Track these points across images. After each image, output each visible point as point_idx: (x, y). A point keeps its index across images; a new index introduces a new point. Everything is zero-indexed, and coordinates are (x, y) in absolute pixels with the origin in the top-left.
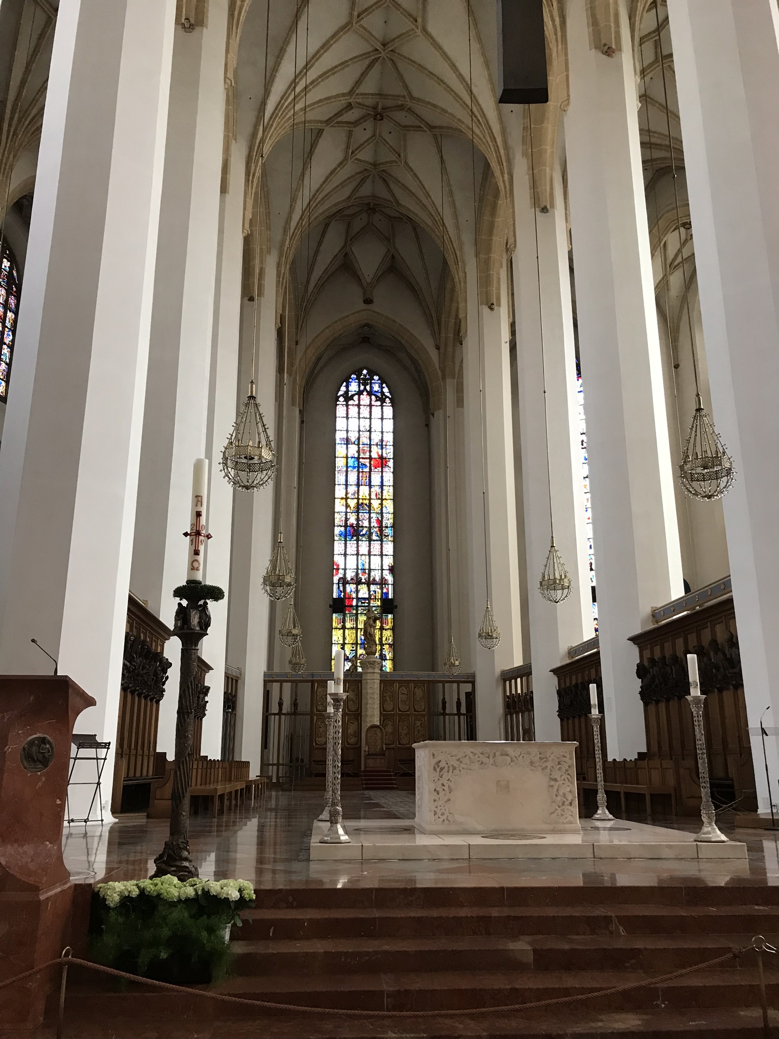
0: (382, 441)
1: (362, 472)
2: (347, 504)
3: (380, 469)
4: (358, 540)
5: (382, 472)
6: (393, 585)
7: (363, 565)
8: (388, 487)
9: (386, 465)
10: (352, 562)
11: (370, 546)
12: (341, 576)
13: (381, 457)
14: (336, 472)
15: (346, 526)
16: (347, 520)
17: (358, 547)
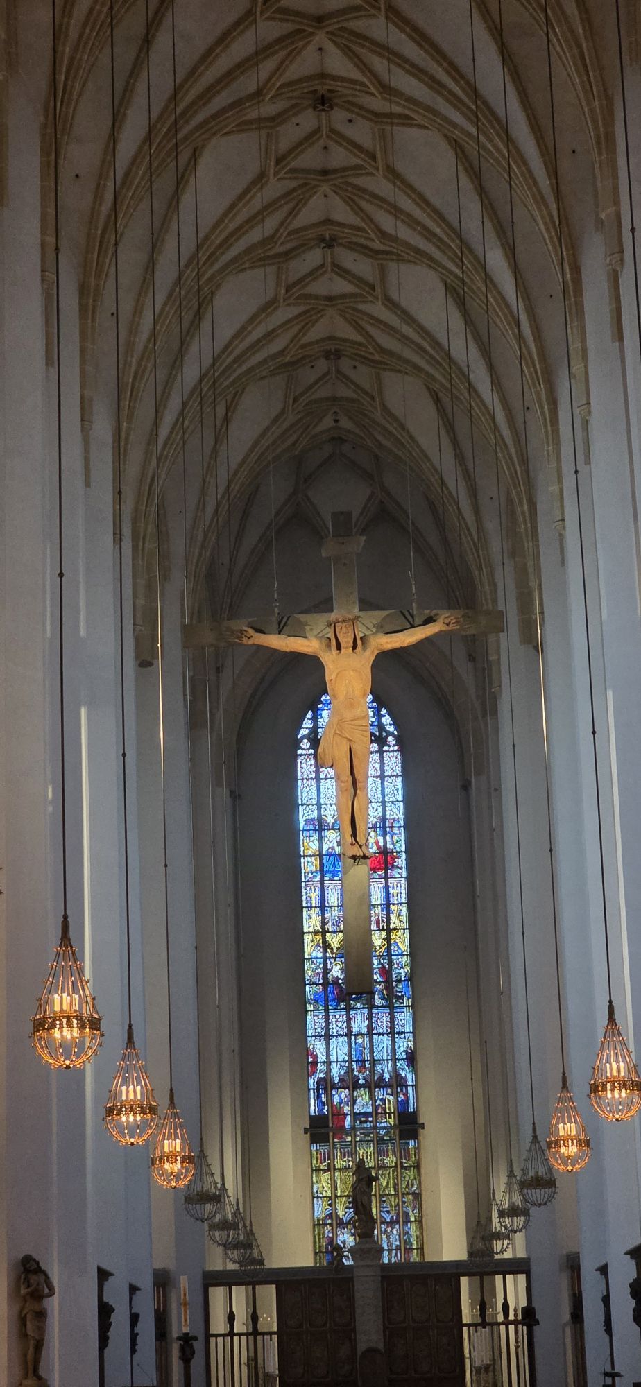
0: (384, 819)
2: (325, 941)
3: (382, 873)
4: (348, 1009)
5: (386, 878)
6: (415, 1086)
7: (361, 1053)
8: (399, 906)
9: (393, 865)
10: (340, 1050)
11: (370, 1018)
12: (321, 1075)
13: (384, 851)
14: (303, 886)
15: (325, 984)
16: (326, 971)
17: (349, 1020)
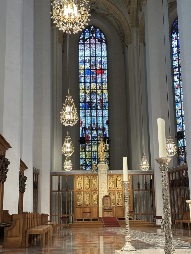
0: (101, 61)
1: (92, 76)
2: (85, 92)
3: (101, 75)
4: (91, 109)
5: (102, 76)
6: (109, 130)
7: (94, 121)
8: (105, 84)
9: (104, 73)
10: (88, 120)
11: (97, 112)
14: (80, 77)
17: (91, 112)
